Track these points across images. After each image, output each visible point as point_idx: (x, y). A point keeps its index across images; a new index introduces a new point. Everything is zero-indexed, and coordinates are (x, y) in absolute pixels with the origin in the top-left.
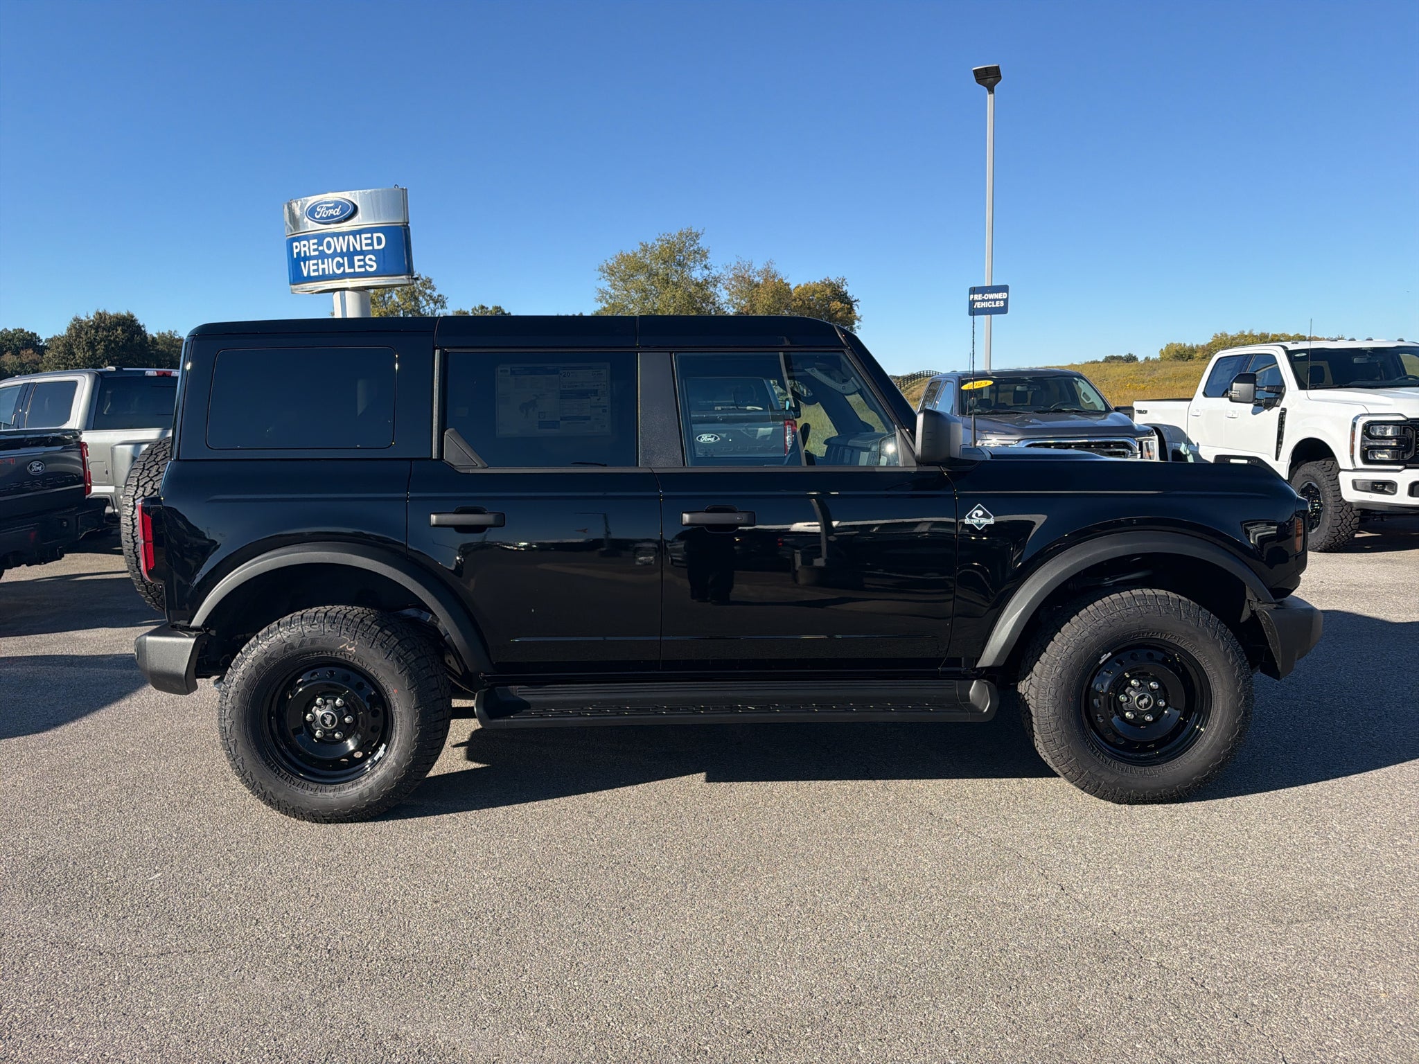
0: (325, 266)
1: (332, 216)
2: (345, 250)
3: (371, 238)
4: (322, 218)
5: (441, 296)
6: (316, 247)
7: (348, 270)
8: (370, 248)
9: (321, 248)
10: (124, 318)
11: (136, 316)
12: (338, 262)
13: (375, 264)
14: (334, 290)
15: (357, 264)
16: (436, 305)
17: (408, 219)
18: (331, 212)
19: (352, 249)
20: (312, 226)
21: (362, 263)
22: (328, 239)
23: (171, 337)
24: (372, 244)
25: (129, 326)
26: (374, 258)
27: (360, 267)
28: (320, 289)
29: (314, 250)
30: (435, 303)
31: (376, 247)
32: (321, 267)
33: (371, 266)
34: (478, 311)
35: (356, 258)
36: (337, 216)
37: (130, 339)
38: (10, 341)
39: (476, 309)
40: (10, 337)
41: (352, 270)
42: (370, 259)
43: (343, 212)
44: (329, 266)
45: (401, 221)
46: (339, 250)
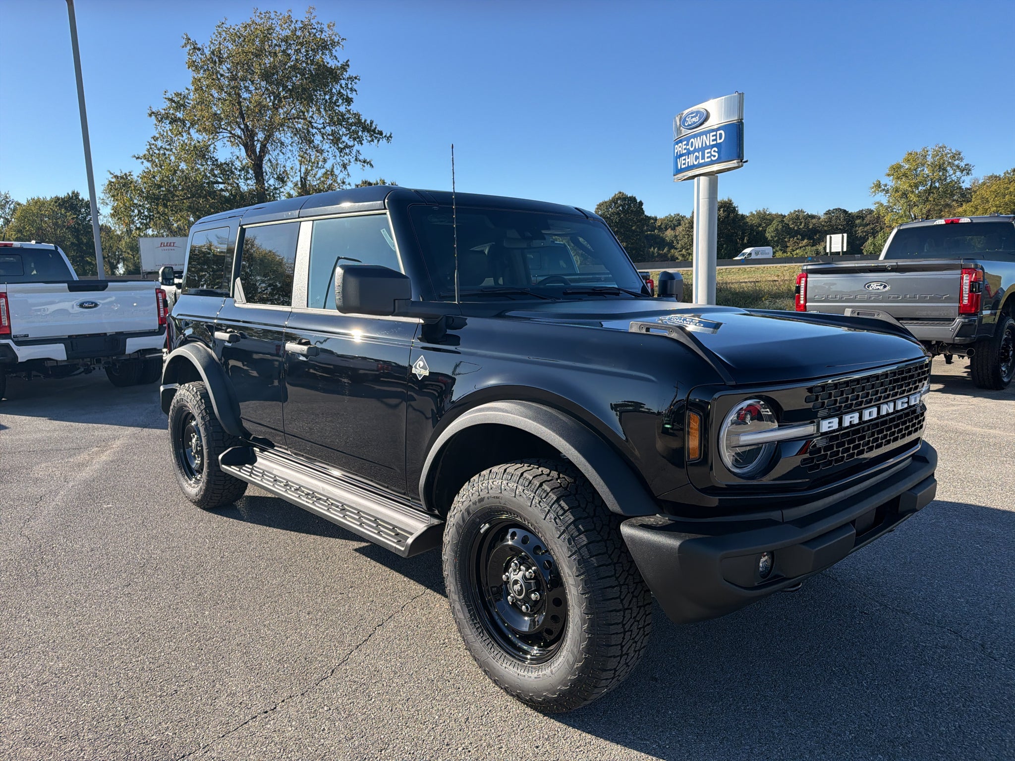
0: (689, 160)
1: (695, 123)
2: (700, 147)
3: (716, 135)
4: (689, 125)
5: (968, 165)
6: (685, 147)
7: (701, 161)
8: (715, 142)
9: (688, 147)
10: (726, 203)
11: (733, 201)
12: (696, 156)
13: (716, 154)
14: (693, 177)
15: (706, 155)
16: (962, 173)
17: (742, 116)
18: (694, 120)
19: (704, 146)
20: (685, 132)
21: (709, 155)
22: (692, 140)
23: (765, 213)
24: (716, 140)
25: (728, 207)
26: (716, 150)
27: (708, 157)
28: (686, 177)
29: (685, 149)
30: (962, 171)
31: (719, 141)
32: (687, 160)
33: (714, 156)
34: (1009, 174)
35: (706, 151)
36: (697, 122)
37: (728, 217)
38: (671, 221)
39: (1008, 173)
40: (671, 219)
41: (703, 161)
42: (714, 151)
43: (700, 118)
44: (691, 160)
45: (736, 119)
46: (697, 148)
